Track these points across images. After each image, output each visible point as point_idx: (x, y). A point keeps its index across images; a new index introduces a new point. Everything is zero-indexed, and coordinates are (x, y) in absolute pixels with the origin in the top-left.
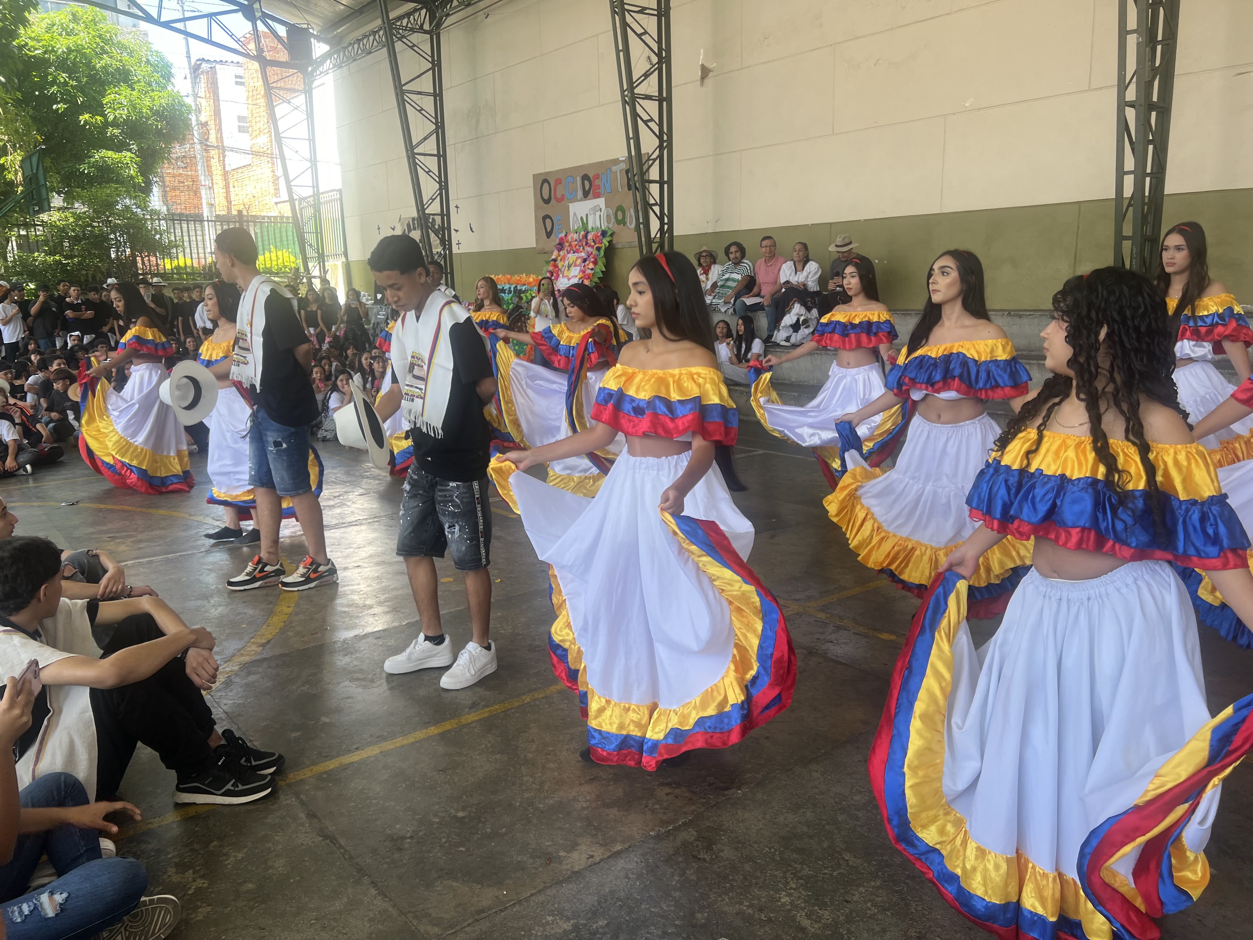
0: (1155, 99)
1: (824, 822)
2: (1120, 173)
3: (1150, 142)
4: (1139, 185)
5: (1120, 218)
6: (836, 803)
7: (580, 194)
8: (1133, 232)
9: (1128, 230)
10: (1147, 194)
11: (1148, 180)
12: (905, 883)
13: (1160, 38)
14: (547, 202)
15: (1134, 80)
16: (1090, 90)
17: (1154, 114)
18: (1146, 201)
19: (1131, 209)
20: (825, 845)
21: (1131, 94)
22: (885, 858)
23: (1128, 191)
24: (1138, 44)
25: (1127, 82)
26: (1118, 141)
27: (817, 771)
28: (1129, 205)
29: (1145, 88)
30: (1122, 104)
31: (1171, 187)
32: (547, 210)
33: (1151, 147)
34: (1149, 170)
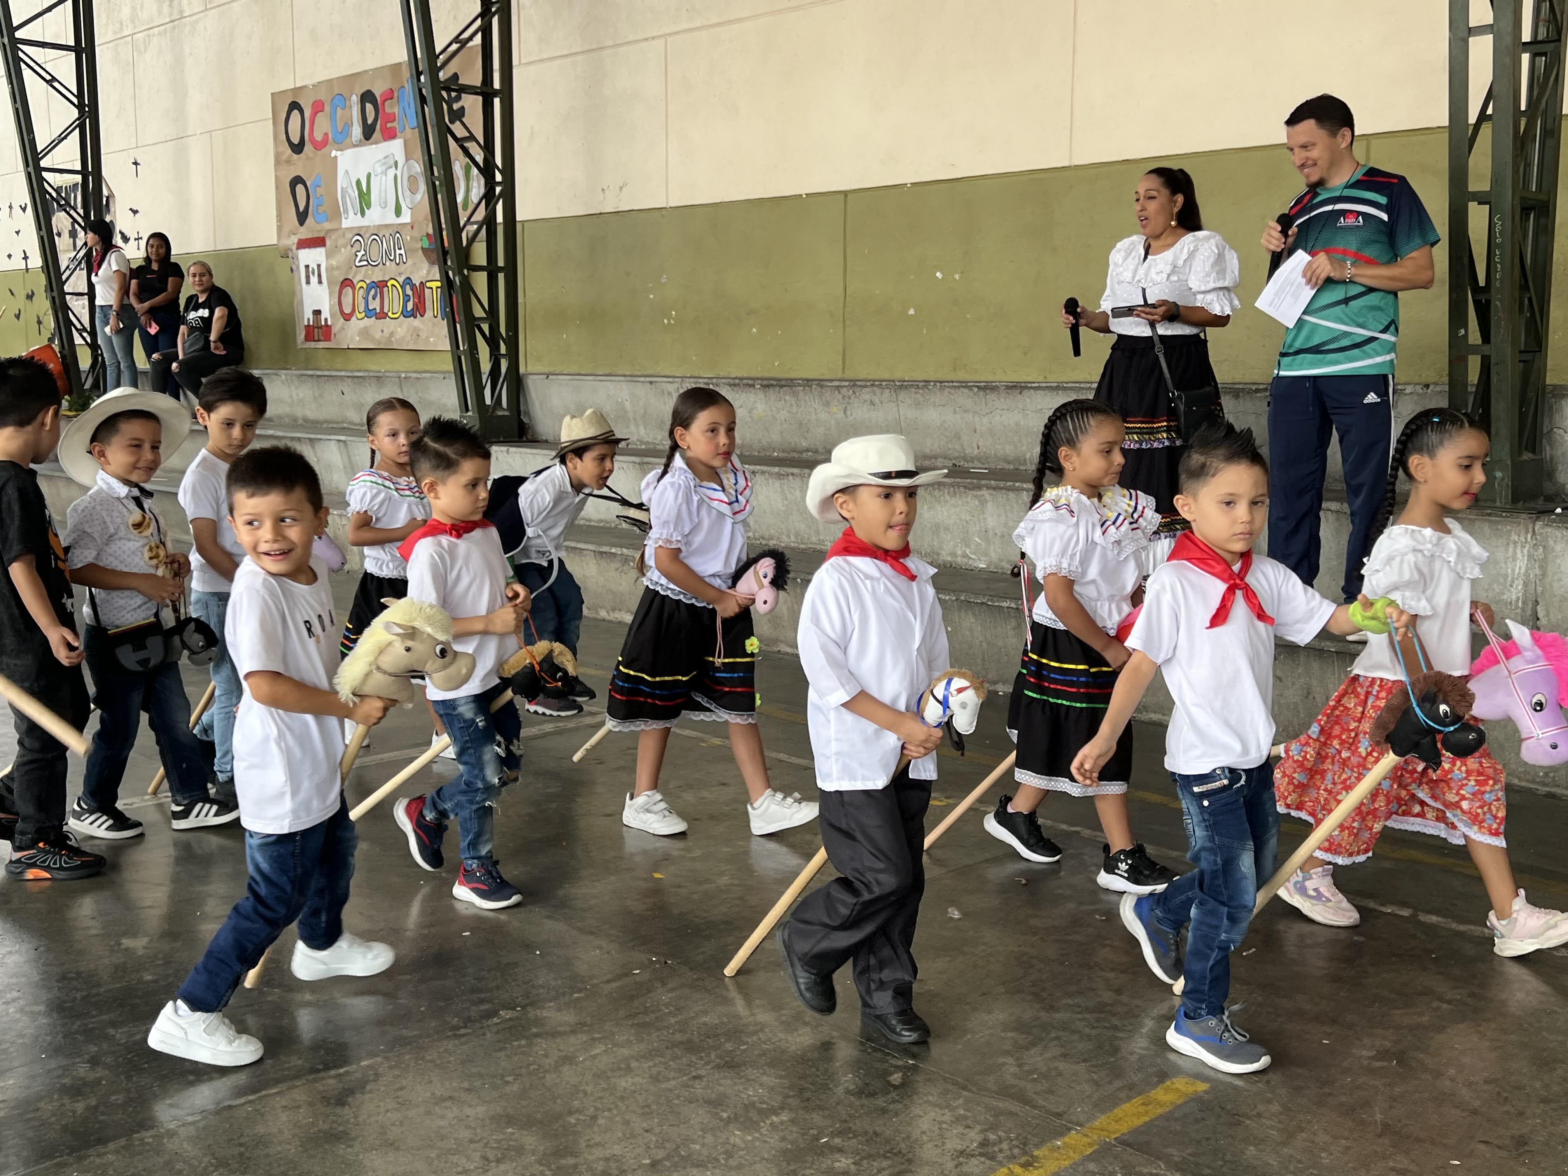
7: (357, 131)
14: (298, 148)
32: (299, 166)
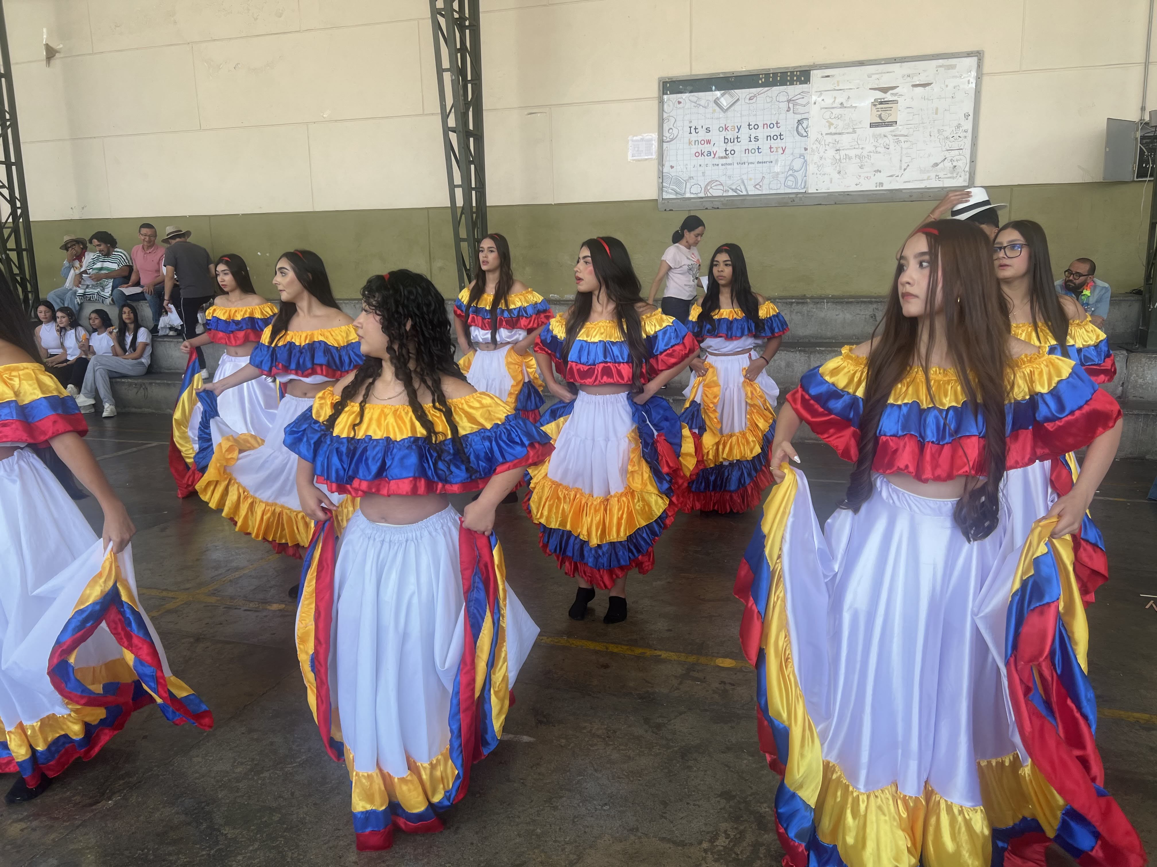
0: (471, 127)
1: (203, 804)
2: (452, 187)
3: (472, 162)
4: (467, 198)
5: (456, 224)
6: (218, 781)
8: (467, 235)
9: (463, 234)
10: (474, 204)
11: (474, 193)
12: (282, 836)
13: (469, 78)
15: (453, 110)
16: (423, 115)
17: (471, 140)
18: (474, 210)
19: (463, 216)
20: (204, 826)
21: (452, 122)
22: (264, 820)
23: (460, 202)
24: (452, 81)
25: (448, 111)
26: (446, 159)
27: (197, 756)
28: (462, 213)
29: (462, 118)
30: (446, 130)
31: (491, 200)
33: (473, 167)
34: (473, 186)
